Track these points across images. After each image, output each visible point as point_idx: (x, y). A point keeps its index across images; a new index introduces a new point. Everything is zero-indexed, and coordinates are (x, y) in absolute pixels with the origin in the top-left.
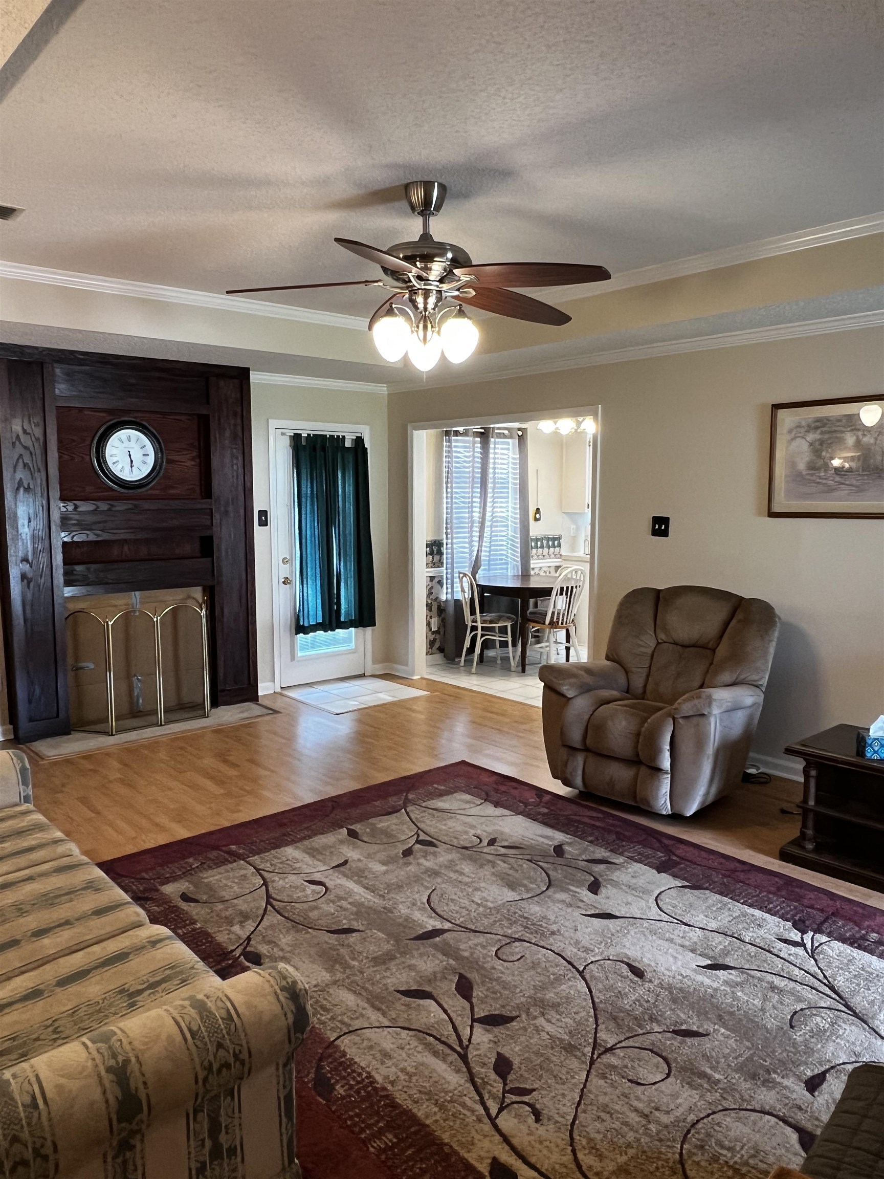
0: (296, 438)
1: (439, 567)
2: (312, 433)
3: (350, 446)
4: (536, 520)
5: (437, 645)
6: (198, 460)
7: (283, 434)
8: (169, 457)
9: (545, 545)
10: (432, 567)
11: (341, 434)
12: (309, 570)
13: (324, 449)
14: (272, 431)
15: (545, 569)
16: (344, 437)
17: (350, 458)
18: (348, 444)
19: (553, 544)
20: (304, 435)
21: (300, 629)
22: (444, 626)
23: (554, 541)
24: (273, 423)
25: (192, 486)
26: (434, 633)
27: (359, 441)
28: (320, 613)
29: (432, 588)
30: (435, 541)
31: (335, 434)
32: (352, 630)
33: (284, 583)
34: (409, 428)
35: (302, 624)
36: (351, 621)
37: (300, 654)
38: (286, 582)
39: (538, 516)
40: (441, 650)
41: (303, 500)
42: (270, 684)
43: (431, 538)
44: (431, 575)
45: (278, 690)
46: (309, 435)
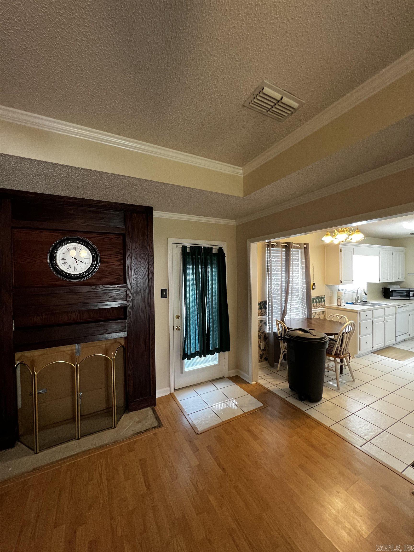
0: (184, 248)
1: (264, 315)
2: (193, 246)
3: (216, 253)
4: (313, 289)
5: (264, 357)
6: (122, 261)
7: (177, 246)
8: (102, 260)
9: (317, 301)
10: (261, 316)
11: (210, 247)
12: (191, 322)
13: (200, 254)
14: (170, 245)
15: (317, 313)
16: (212, 248)
17: (215, 259)
18: (214, 251)
19: (321, 300)
20: (189, 246)
21: (186, 356)
22: (268, 346)
23: (322, 299)
24: (171, 241)
25: (118, 277)
26: (262, 350)
27: (221, 250)
28: (197, 345)
29: (261, 326)
30: (262, 302)
31: (207, 246)
32: (217, 354)
33: (177, 329)
34: (248, 242)
35: (186, 352)
36: (216, 349)
37: (186, 369)
38: (178, 329)
39: (314, 287)
40: (266, 359)
41: (188, 282)
42: (168, 388)
43: (260, 300)
44: (260, 320)
45: (172, 391)
46: (191, 247)
